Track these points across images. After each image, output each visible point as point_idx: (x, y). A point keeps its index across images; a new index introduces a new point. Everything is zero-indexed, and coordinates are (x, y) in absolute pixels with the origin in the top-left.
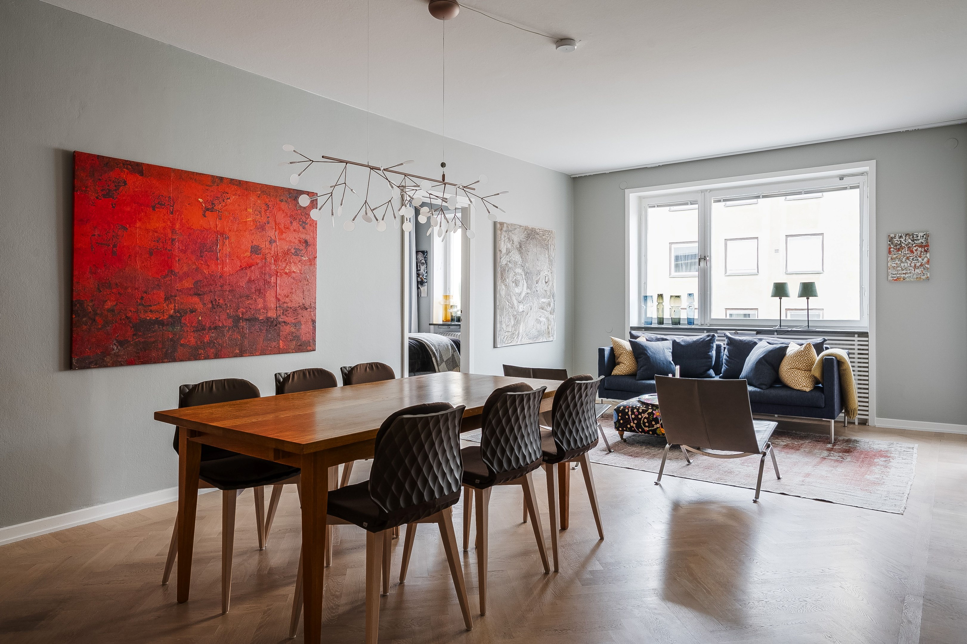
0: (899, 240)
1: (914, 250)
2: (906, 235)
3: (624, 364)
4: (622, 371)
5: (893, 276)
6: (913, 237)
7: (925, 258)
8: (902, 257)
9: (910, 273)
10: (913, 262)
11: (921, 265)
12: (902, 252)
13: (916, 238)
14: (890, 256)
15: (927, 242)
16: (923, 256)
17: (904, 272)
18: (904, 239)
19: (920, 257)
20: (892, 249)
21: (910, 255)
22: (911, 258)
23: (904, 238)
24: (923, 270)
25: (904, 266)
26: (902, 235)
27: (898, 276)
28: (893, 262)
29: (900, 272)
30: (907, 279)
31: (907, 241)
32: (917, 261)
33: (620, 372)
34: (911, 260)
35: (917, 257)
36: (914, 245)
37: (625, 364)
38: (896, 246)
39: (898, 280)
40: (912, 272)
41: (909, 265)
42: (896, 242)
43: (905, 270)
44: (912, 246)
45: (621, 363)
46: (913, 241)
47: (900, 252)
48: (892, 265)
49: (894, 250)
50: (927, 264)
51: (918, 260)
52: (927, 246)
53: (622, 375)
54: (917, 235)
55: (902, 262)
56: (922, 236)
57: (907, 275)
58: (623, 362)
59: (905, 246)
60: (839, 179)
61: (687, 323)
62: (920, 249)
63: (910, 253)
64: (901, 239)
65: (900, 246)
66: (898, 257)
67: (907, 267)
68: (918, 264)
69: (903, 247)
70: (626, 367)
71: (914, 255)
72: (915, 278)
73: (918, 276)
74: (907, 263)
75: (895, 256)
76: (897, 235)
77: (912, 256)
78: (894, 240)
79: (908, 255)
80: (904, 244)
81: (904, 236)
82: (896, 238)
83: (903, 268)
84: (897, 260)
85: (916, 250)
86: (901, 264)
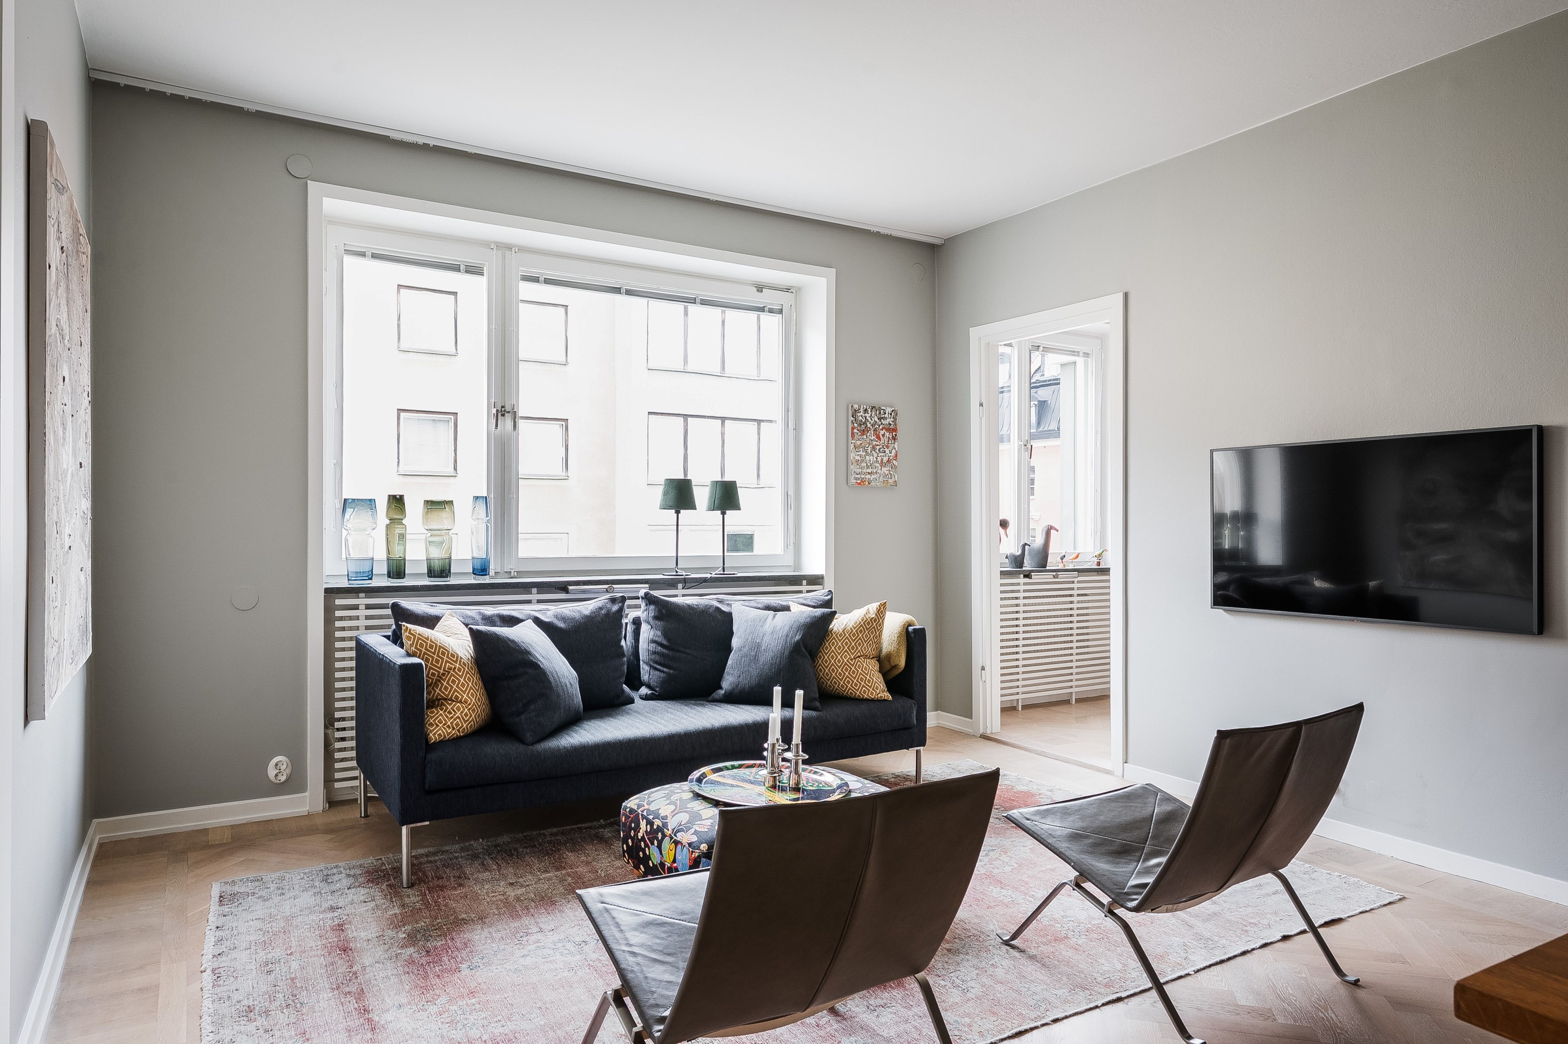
0: (864, 415)
1: (880, 434)
2: (873, 408)
3: (461, 702)
4: (457, 725)
5: (856, 476)
6: (880, 413)
7: (893, 449)
8: (867, 446)
9: (876, 473)
10: (880, 454)
11: (889, 461)
12: (867, 436)
13: (883, 416)
14: (853, 442)
15: (895, 424)
16: (891, 446)
17: (869, 470)
18: (870, 415)
19: (888, 447)
20: (855, 431)
21: (877, 443)
22: (878, 447)
23: (870, 413)
24: (890, 469)
25: (870, 460)
26: (868, 407)
27: (863, 476)
28: (857, 453)
29: (864, 471)
30: (873, 484)
31: (873, 419)
32: (884, 454)
33: (454, 729)
34: (878, 452)
35: (885, 447)
36: (881, 427)
37: (466, 702)
38: (860, 425)
39: (862, 484)
40: (879, 471)
41: (875, 459)
42: (860, 418)
43: (870, 468)
44: (879, 427)
45: (451, 700)
46: (880, 419)
47: (865, 437)
48: (855, 458)
49: (858, 432)
50: (895, 460)
51: (885, 452)
52: (895, 430)
53: (459, 738)
54: (884, 410)
55: (867, 454)
56: (890, 412)
57: (873, 476)
58: (457, 697)
59: (871, 427)
60: (756, 290)
61: (472, 571)
62: (887, 434)
63: (877, 439)
64: (866, 415)
65: (865, 425)
66: (863, 445)
67: (873, 463)
68: (885, 459)
69: (869, 429)
70: (469, 710)
71: (881, 443)
72: (882, 482)
73: (885, 479)
74: (873, 456)
75: (858, 443)
76: (862, 406)
77: (878, 445)
78: (858, 414)
79: (874, 443)
80: (870, 423)
81: (869, 410)
82: (860, 412)
83: (868, 464)
84: (861, 450)
85: (883, 435)
86: (867, 457)
